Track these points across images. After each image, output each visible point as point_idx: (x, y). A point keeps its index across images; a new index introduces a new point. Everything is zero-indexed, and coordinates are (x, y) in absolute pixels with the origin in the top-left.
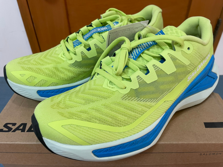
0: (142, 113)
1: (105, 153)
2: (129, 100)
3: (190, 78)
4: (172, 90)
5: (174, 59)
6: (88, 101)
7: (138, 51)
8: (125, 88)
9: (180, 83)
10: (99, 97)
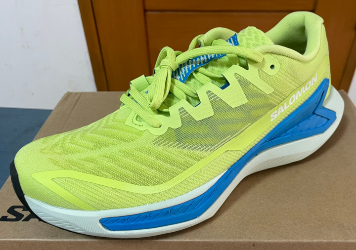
0: (186, 166)
1: (121, 224)
2: (164, 145)
3: (276, 116)
4: (239, 134)
5: (243, 83)
6: (99, 145)
7: (189, 69)
8: (160, 127)
9: (255, 123)
10: (118, 138)
